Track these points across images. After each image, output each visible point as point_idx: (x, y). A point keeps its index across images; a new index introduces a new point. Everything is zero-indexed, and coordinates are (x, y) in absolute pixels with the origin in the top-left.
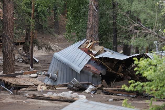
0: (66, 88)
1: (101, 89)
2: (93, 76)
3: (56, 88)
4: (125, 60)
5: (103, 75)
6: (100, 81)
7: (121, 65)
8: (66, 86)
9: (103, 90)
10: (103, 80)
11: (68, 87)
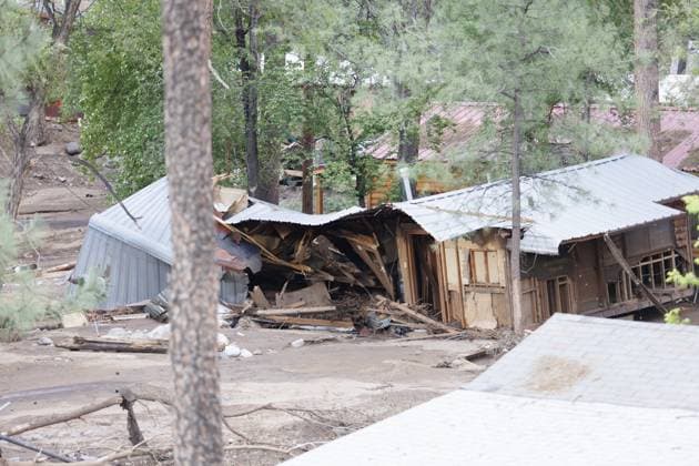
0: (144, 316)
1: (250, 315)
2: (225, 278)
3: (115, 318)
4: (325, 225)
5: (254, 272)
6: (243, 292)
7: (302, 242)
8: (141, 309)
9: (255, 316)
10: (256, 288)
11: (148, 314)
